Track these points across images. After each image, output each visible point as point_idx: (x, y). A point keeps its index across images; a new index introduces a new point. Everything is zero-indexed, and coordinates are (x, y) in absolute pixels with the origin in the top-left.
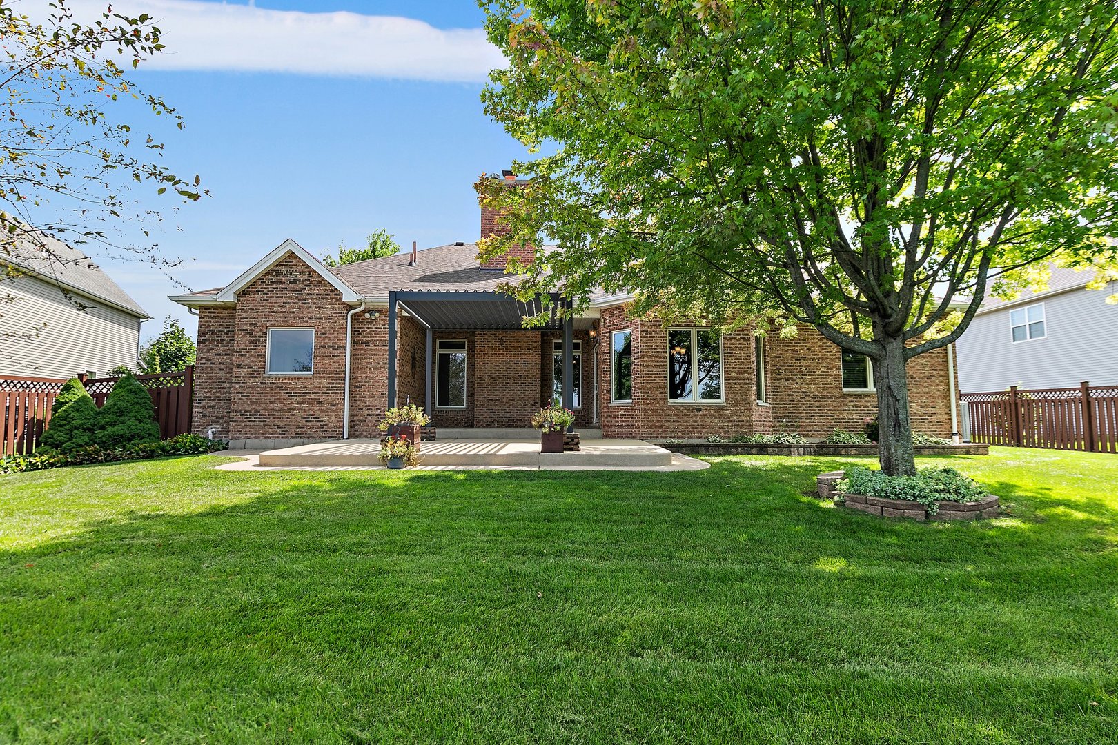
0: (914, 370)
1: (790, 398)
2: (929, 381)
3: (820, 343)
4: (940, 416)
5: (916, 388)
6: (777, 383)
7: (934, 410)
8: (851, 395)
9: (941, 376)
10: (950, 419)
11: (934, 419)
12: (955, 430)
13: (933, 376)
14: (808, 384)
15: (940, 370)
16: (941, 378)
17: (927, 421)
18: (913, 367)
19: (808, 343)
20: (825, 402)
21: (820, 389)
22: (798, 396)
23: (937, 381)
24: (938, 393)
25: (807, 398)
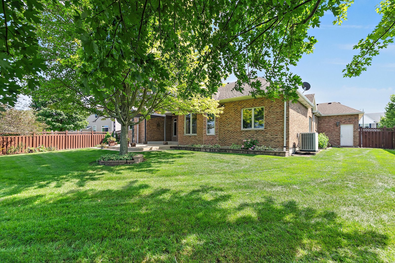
0: (269, 120)
1: (224, 133)
2: (275, 124)
3: (234, 113)
4: (279, 139)
5: (270, 127)
6: (220, 128)
7: (276, 137)
8: (244, 131)
9: (281, 122)
10: (284, 140)
11: (276, 140)
12: (285, 145)
13: (277, 122)
14: (229, 127)
15: (281, 119)
16: (281, 123)
17: (273, 141)
18: (269, 119)
19: (230, 113)
20: (235, 134)
21: (234, 129)
22: (226, 132)
23: (279, 124)
24: (279, 129)
25: (229, 132)
